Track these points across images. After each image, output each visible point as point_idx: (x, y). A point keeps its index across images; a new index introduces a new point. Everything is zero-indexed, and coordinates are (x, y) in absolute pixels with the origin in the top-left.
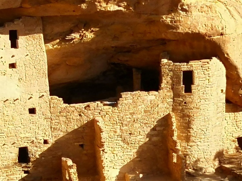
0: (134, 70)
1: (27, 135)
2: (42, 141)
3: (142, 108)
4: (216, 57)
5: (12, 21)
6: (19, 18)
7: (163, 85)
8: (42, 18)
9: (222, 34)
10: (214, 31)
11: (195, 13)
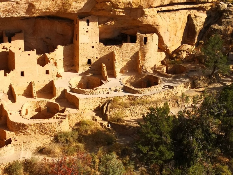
0: (128, 36)
1: (91, 55)
2: (96, 58)
3: (129, 48)
4: (155, 33)
5: (88, 16)
6: (90, 15)
7: (137, 41)
8: (98, 16)
9: (158, 25)
10: (155, 24)
11: (149, 18)
